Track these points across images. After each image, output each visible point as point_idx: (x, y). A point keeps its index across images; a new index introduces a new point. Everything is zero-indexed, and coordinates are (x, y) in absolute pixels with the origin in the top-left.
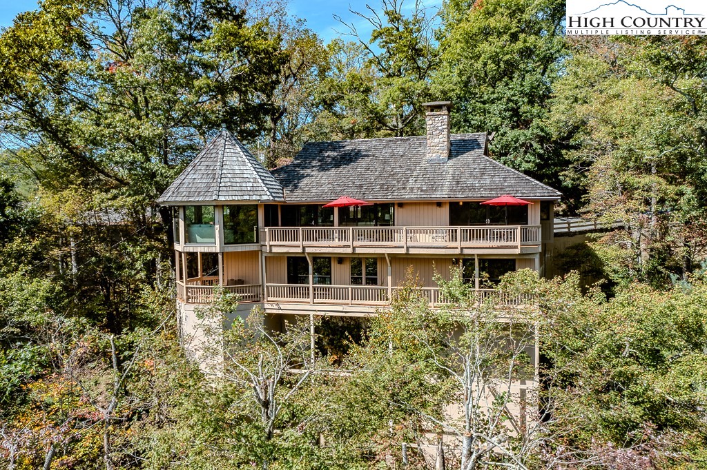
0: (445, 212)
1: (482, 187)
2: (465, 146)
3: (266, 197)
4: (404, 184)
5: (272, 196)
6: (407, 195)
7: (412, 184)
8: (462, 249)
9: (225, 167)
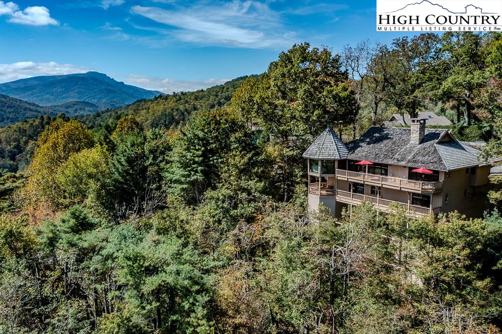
0: (407, 171)
1: (421, 161)
2: (432, 137)
3: (337, 157)
4: (393, 156)
5: (340, 157)
6: (390, 162)
7: (396, 156)
8: (401, 188)
9: (324, 144)
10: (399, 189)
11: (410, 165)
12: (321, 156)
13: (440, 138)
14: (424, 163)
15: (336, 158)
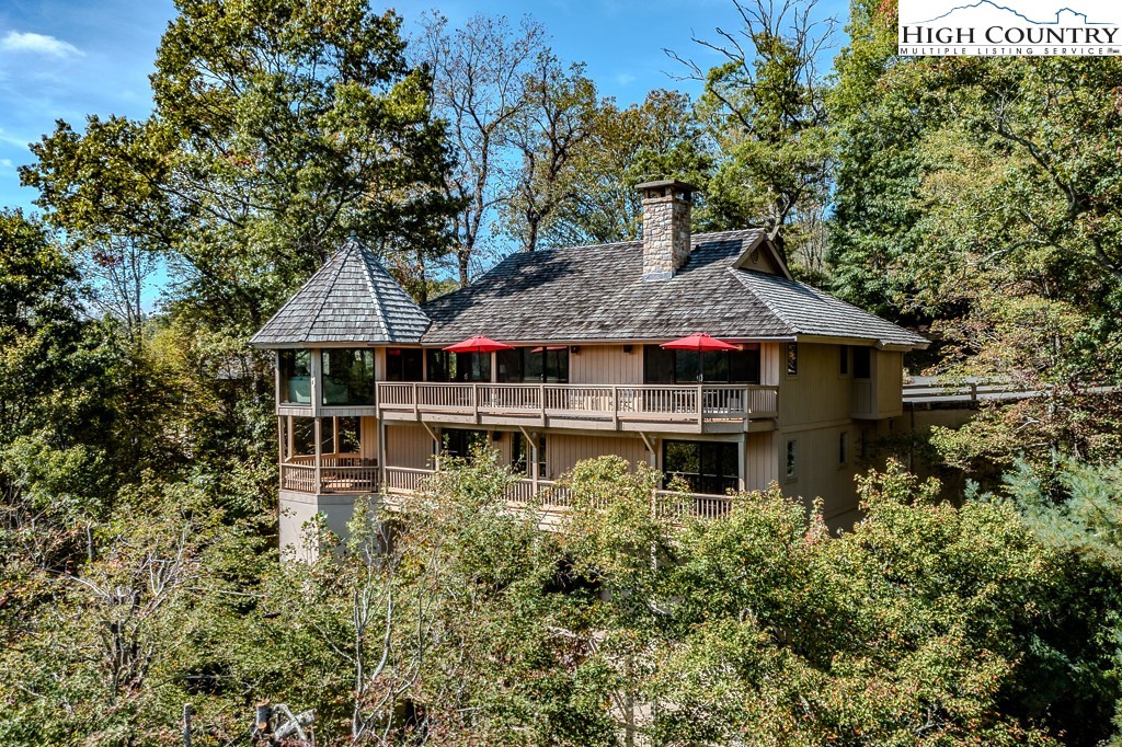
0: (637, 361)
1: (689, 319)
2: (717, 252)
3: (382, 336)
4: (586, 316)
5: (391, 336)
6: (576, 335)
7: (597, 316)
8: (619, 422)
9: (333, 294)
10: (612, 426)
11: (648, 335)
12: (318, 331)
13: (742, 252)
14: (699, 324)
15: (377, 338)
